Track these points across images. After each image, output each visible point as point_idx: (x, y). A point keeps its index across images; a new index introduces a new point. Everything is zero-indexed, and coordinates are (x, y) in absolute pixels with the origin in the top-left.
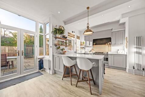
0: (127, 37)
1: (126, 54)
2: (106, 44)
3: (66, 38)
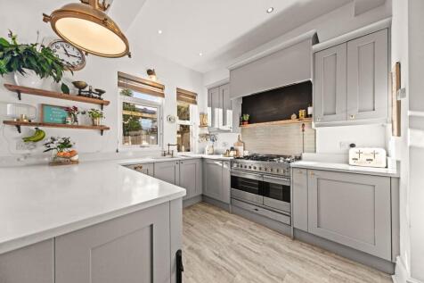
0: (399, 65)
1: (392, 170)
2: (294, 116)
3: (100, 95)
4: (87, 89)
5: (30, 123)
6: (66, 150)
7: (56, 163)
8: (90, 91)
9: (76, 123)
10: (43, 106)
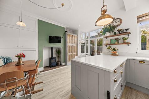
3: (127, 31)
4: (122, 30)
5: (108, 44)
6: (115, 51)
7: (112, 55)
8: (123, 31)
9: (118, 43)
10: (111, 40)
